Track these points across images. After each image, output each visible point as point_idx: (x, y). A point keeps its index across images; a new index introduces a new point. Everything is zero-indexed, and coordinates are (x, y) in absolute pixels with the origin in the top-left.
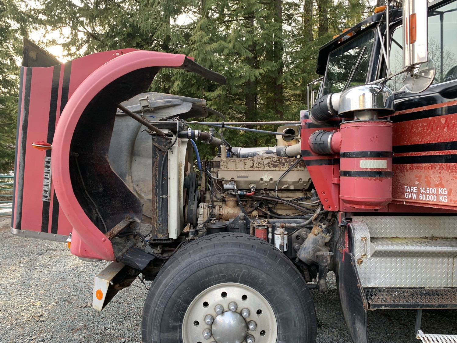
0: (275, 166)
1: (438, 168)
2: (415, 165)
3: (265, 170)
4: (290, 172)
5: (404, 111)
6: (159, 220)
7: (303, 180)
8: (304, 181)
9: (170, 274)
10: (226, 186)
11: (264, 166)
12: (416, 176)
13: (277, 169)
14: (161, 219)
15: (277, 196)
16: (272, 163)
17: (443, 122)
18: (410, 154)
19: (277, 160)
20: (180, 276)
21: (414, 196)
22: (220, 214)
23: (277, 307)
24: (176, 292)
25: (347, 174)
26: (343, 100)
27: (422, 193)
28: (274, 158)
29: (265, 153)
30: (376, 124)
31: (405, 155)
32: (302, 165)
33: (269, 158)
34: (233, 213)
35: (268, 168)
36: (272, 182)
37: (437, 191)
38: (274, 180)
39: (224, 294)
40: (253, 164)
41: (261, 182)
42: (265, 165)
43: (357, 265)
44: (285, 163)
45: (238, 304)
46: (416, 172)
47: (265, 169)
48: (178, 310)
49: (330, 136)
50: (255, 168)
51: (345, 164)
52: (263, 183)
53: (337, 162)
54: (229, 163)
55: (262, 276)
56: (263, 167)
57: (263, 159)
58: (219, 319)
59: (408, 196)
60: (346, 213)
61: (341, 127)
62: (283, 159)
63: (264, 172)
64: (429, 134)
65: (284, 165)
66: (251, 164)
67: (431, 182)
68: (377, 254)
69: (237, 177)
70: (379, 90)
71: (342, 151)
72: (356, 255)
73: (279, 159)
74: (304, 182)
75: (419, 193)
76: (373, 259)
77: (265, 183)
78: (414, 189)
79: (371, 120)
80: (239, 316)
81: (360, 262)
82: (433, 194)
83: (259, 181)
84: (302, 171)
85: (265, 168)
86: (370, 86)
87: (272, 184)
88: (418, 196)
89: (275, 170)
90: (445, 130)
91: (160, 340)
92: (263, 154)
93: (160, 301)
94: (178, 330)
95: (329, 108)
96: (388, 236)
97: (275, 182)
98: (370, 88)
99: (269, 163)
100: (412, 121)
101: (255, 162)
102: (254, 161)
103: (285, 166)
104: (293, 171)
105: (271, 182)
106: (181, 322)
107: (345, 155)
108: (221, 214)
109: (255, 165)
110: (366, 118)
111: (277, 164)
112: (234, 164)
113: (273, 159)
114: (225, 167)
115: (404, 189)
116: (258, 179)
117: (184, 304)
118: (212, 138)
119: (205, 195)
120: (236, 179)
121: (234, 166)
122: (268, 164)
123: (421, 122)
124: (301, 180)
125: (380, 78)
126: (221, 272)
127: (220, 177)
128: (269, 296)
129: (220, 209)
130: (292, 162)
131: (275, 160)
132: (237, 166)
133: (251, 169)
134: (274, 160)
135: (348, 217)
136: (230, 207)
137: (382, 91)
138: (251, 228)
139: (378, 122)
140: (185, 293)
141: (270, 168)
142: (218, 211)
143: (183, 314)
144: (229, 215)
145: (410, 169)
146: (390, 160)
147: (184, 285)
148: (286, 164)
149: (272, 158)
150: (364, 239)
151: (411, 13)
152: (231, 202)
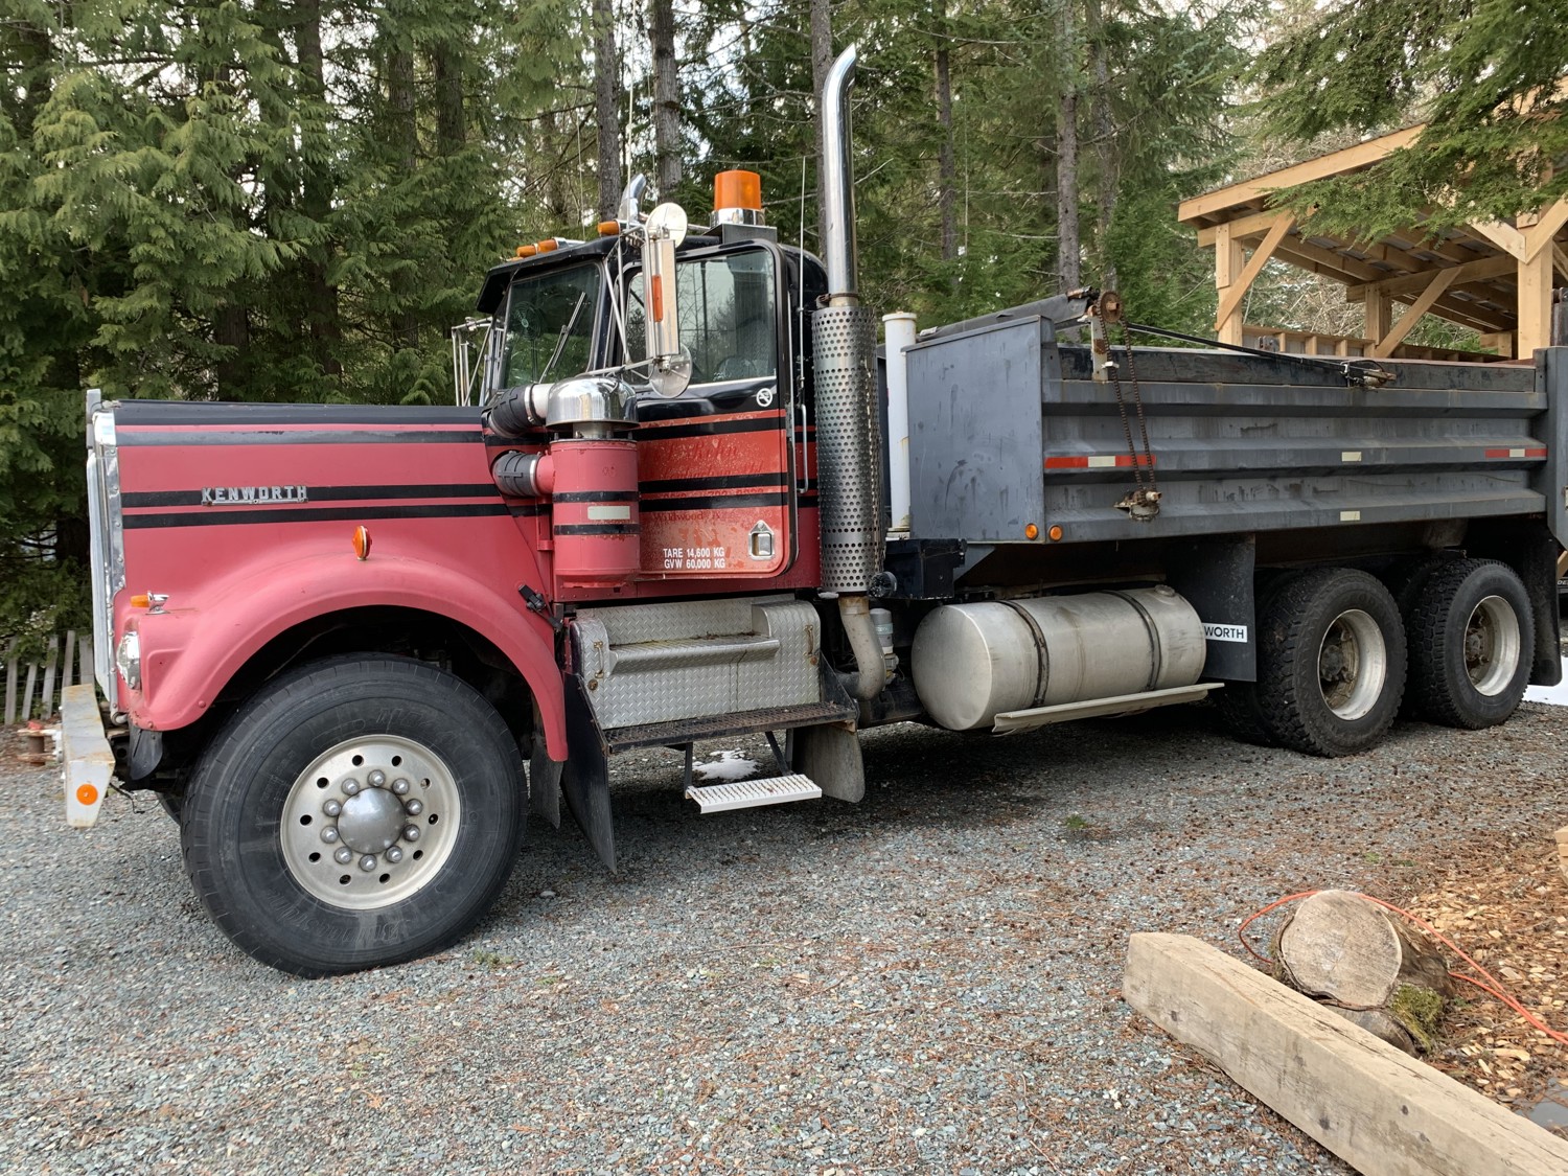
1: (711, 516)
2: (678, 513)
5: (658, 422)
9: (251, 733)
12: (681, 531)
17: (716, 445)
18: (670, 495)
20: (273, 732)
21: (679, 564)
23: (459, 766)
24: (267, 763)
25: (565, 530)
26: (553, 403)
27: (691, 558)
30: (610, 446)
31: (662, 496)
37: (712, 552)
39: (358, 760)
43: (588, 691)
45: (386, 772)
46: (680, 524)
48: (272, 795)
49: (534, 462)
51: (563, 514)
53: (548, 510)
55: (430, 715)
58: (351, 806)
59: (668, 565)
60: (565, 603)
61: (553, 448)
64: (696, 464)
67: (703, 538)
68: (622, 668)
70: (612, 389)
71: (556, 492)
72: (587, 674)
75: (685, 557)
76: (615, 679)
78: (678, 552)
79: (603, 439)
80: (387, 794)
81: (594, 686)
82: (706, 558)
86: (597, 380)
88: (684, 563)
90: (719, 457)
91: (240, 856)
93: (235, 784)
94: (275, 834)
95: (529, 412)
96: (637, 640)
98: (599, 384)
100: (671, 441)
106: (279, 818)
107: (562, 498)
110: (593, 435)
115: (662, 553)
117: (284, 783)
123: (685, 443)
125: (614, 365)
126: (354, 716)
128: (443, 751)
135: (568, 611)
137: (616, 390)
139: (614, 443)
140: (285, 762)
143: (283, 803)
145: (671, 519)
146: (636, 505)
147: (283, 747)
150: (598, 646)
151: (654, 274)
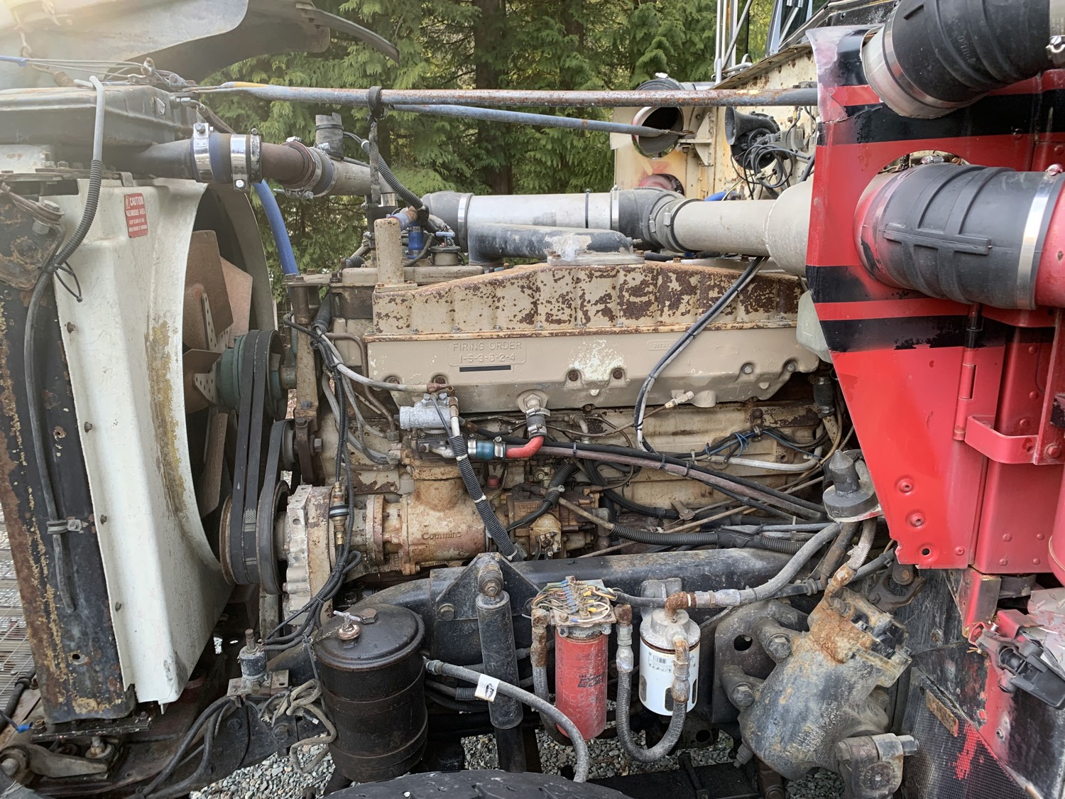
0: (634, 311)
3: (589, 334)
4: (707, 334)
6: (67, 635)
7: (758, 371)
8: (761, 375)
10: (407, 416)
11: (586, 313)
13: (644, 323)
14: (76, 632)
15: (645, 444)
16: (621, 297)
19: (643, 282)
22: (386, 543)
28: (632, 274)
29: (591, 248)
32: (758, 301)
33: (607, 273)
34: (450, 535)
35: (603, 323)
36: (621, 383)
38: (632, 374)
40: (535, 304)
41: (571, 385)
42: (588, 307)
44: (682, 293)
47: (592, 326)
50: (545, 324)
52: (579, 390)
54: (417, 305)
56: (580, 314)
57: (578, 280)
60: (1005, 577)
62: (673, 277)
63: (584, 341)
65: (675, 306)
66: (525, 304)
69: (462, 370)
73: (655, 278)
74: (762, 377)
77: (587, 390)
83: (564, 383)
84: (759, 328)
85: (588, 319)
87: (621, 389)
89: (637, 331)
92: (579, 252)
97: (637, 383)
99: (609, 296)
101: (543, 296)
102: (538, 289)
103: (682, 308)
104: (718, 329)
105: (616, 383)
108: (395, 541)
109: (542, 310)
111: (645, 299)
112: (443, 307)
113: (629, 278)
114: (401, 323)
116: (560, 376)
118: (327, 174)
119: (317, 442)
120: (455, 379)
121: (445, 317)
122: (603, 300)
124: (748, 370)
127: (376, 375)
129: (385, 518)
130: (711, 288)
131: (638, 282)
132: (456, 316)
133: (527, 329)
134: (632, 284)
135: (1009, 594)
136: (434, 508)
138: (538, 631)
141: (612, 318)
142: (379, 528)
144: (431, 542)
148: (686, 298)
149: (622, 273)
152: (437, 484)
